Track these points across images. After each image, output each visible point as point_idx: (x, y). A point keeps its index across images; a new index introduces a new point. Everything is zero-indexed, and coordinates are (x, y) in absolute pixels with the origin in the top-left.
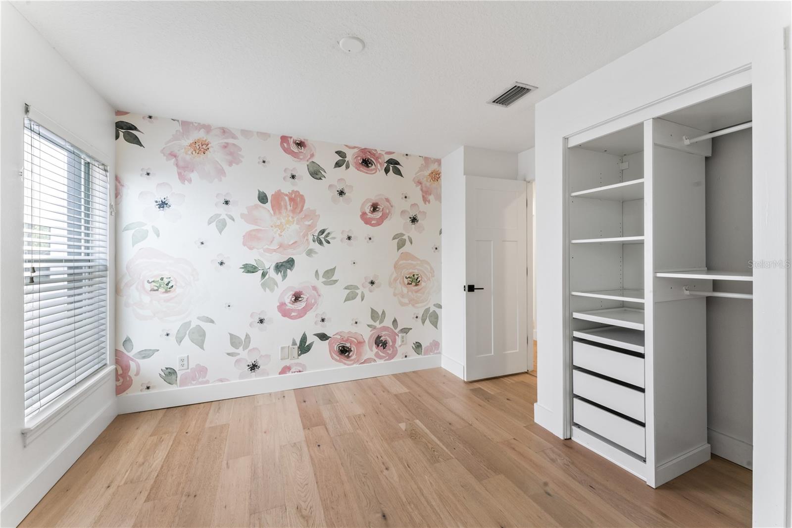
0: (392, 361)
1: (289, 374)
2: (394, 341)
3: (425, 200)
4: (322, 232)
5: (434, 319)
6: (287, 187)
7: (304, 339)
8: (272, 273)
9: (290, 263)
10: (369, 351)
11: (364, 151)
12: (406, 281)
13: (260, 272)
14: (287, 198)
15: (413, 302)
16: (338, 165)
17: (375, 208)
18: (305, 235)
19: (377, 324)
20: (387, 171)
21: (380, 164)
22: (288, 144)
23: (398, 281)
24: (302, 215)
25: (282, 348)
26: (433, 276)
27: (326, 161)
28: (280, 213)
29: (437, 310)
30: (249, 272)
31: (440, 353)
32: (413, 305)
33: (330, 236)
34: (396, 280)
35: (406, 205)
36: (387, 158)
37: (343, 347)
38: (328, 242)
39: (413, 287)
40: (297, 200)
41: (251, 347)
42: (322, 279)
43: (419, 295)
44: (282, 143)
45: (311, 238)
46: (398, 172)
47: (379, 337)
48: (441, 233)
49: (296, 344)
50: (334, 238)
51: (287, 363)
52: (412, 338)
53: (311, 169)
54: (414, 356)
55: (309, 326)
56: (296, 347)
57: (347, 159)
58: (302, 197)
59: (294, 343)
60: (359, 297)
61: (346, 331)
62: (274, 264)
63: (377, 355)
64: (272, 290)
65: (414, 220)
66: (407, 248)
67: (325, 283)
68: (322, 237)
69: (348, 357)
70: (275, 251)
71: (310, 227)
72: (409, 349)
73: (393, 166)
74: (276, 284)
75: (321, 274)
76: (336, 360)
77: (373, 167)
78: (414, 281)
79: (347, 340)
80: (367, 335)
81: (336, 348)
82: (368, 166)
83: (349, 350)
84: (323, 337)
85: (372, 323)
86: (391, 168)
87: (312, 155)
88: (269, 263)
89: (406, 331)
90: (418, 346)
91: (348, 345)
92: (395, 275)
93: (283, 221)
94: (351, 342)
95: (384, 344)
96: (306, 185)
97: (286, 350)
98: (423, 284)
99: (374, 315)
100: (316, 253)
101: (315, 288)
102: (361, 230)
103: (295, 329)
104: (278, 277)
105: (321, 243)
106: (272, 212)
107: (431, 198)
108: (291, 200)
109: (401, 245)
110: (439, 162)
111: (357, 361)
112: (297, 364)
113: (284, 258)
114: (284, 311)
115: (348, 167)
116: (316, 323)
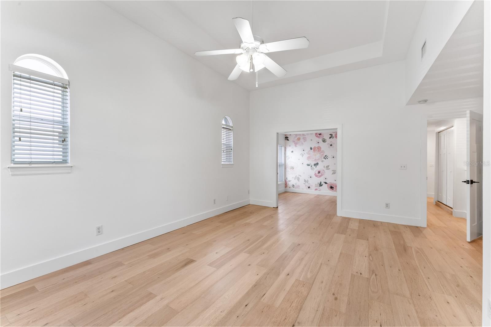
1: (317, 191)
4: (326, 156)
6: (317, 145)
7: (321, 183)
8: (313, 166)
9: (317, 164)
13: (311, 166)
14: (317, 148)
16: (330, 138)
18: (321, 157)
22: (317, 135)
24: (321, 152)
25: (315, 184)
27: (327, 137)
28: (315, 152)
30: (308, 166)
37: (331, 186)
38: (327, 158)
40: (319, 148)
41: (309, 183)
42: (325, 168)
44: (316, 135)
45: (323, 157)
50: (329, 157)
51: (317, 188)
53: (323, 140)
55: (322, 180)
56: (319, 185)
57: (333, 136)
58: (320, 148)
59: (318, 183)
61: (332, 182)
64: (313, 170)
67: (326, 169)
68: (326, 157)
69: (333, 189)
70: (314, 161)
71: (323, 155)
75: (325, 167)
76: (329, 190)
81: (329, 186)
83: (333, 188)
84: (326, 183)
87: (323, 137)
88: (313, 164)
91: (333, 186)
93: (316, 154)
94: (334, 185)
96: (322, 144)
97: (316, 185)
100: (324, 161)
101: (324, 170)
103: (318, 180)
104: (315, 167)
105: (325, 159)
106: (313, 152)
108: (318, 148)
111: (335, 191)
112: (319, 189)
113: (316, 163)
114: (316, 176)
115: (333, 138)
116: (324, 179)
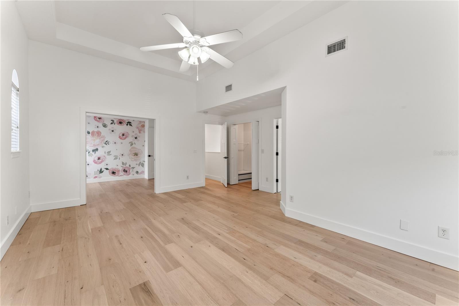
0: (129, 176)
1: (96, 179)
2: (129, 171)
3: (140, 132)
4: (107, 141)
5: (143, 165)
6: (96, 130)
7: (101, 169)
8: (91, 152)
9: (97, 149)
10: (122, 173)
11: (120, 120)
12: (133, 155)
14: (96, 133)
15: (136, 160)
16: (112, 123)
17: (123, 135)
18: (101, 142)
19: (124, 166)
20: (127, 125)
21: (125, 123)
22: (96, 118)
23: (131, 155)
24: (101, 137)
25: (95, 172)
26: (142, 153)
27: (108, 123)
28: (94, 136)
29: (144, 162)
31: (144, 174)
32: (136, 161)
33: (109, 142)
34: (130, 154)
35: (133, 134)
36: (127, 121)
37: (113, 172)
38: (109, 144)
39: (136, 156)
40: (99, 133)
42: (106, 154)
43: (137, 158)
44: (94, 118)
45: (103, 143)
46: (131, 125)
47: (124, 169)
48: (145, 141)
49: (99, 171)
50: (110, 143)
51: (96, 175)
52: (135, 170)
53: (103, 125)
54: (136, 175)
55: (103, 166)
57: (114, 122)
58: (101, 133)
59: (98, 170)
60: (118, 159)
61: (114, 167)
62: (92, 150)
63: (124, 174)
64: (91, 156)
65: (136, 138)
66: (134, 145)
67: (108, 155)
68: (107, 143)
69: (115, 174)
70: (92, 146)
71: (103, 140)
72: (134, 173)
73: (129, 123)
74: (93, 155)
75: (106, 152)
76: (111, 175)
77: (123, 124)
78: (136, 154)
79: (115, 170)
80: (121, 169)
81: (111, 172)
82: (121, 124)
83: (115, 173)
84: (107, 169)
85: (122, 166)
86: (129, 124)
87: (104, 121)
89: (133, 168)
90: (137, 172)
91: (115, 171)
92: (130, 153)
93: (95, 139)
94: (116, 171)
95: (126, 171)
96: (102, 129)
97: (96, 172)
98: (139, 155)
99: (123, 163)
100: (105, 147)
101: (104, 156)
102: (119, 141)
103: (98, 167)
104: (93, 153)
105: (106, 144)
106: (91, 136)
107: (142, 132)
108: (97, 133)
109: (132, 145)
110: (144, 122)
111: (118, 176)
112: (99, 176)
113: (95, 148)
114: (95, 162)
115: (115, 124)
116: (105, 165)
